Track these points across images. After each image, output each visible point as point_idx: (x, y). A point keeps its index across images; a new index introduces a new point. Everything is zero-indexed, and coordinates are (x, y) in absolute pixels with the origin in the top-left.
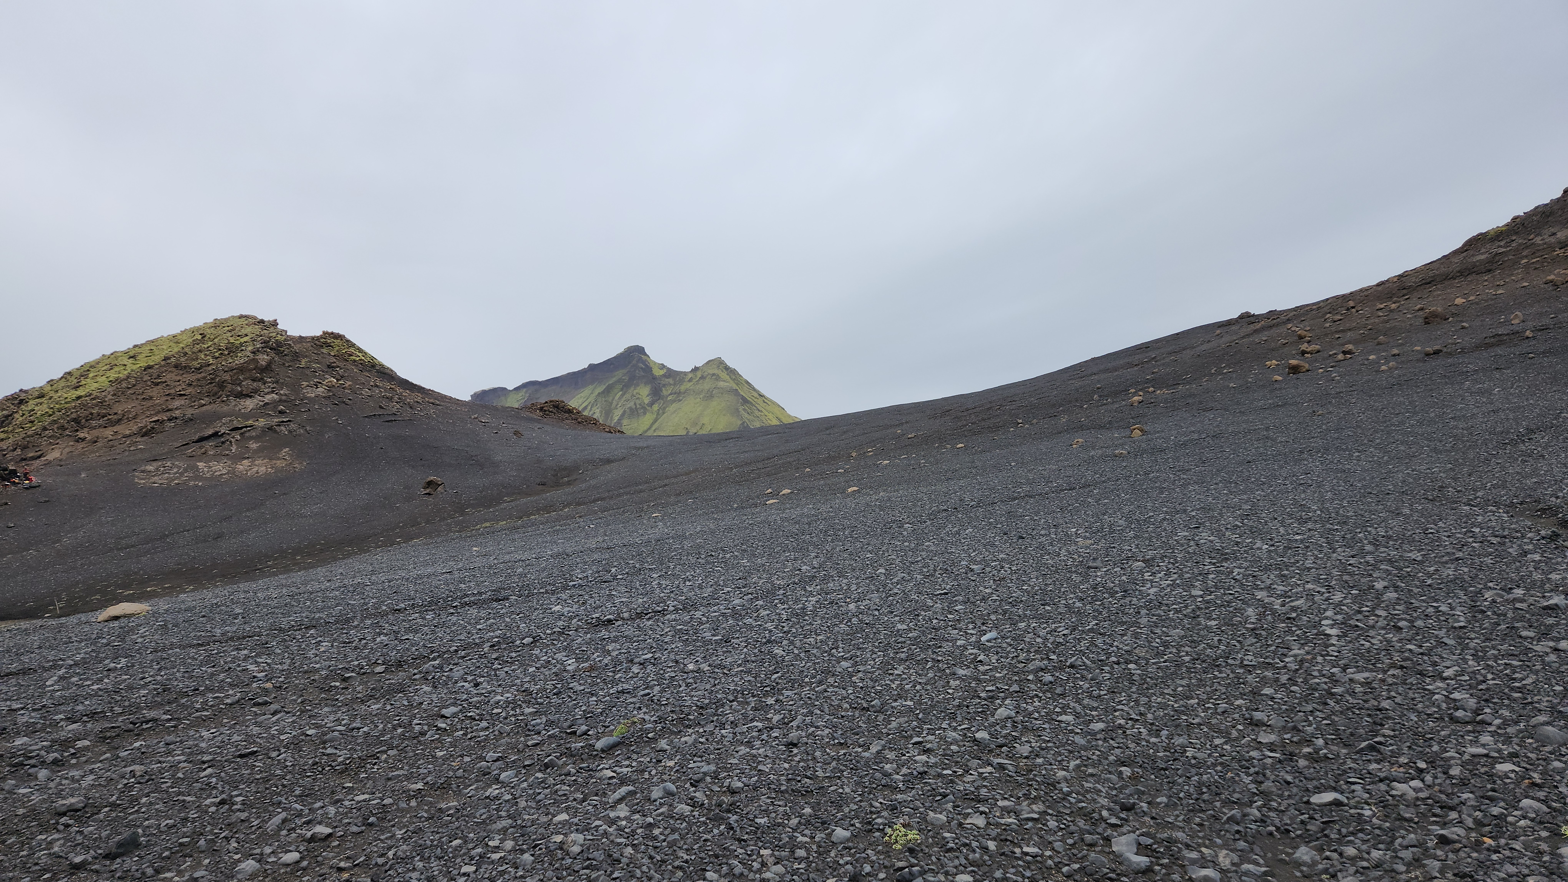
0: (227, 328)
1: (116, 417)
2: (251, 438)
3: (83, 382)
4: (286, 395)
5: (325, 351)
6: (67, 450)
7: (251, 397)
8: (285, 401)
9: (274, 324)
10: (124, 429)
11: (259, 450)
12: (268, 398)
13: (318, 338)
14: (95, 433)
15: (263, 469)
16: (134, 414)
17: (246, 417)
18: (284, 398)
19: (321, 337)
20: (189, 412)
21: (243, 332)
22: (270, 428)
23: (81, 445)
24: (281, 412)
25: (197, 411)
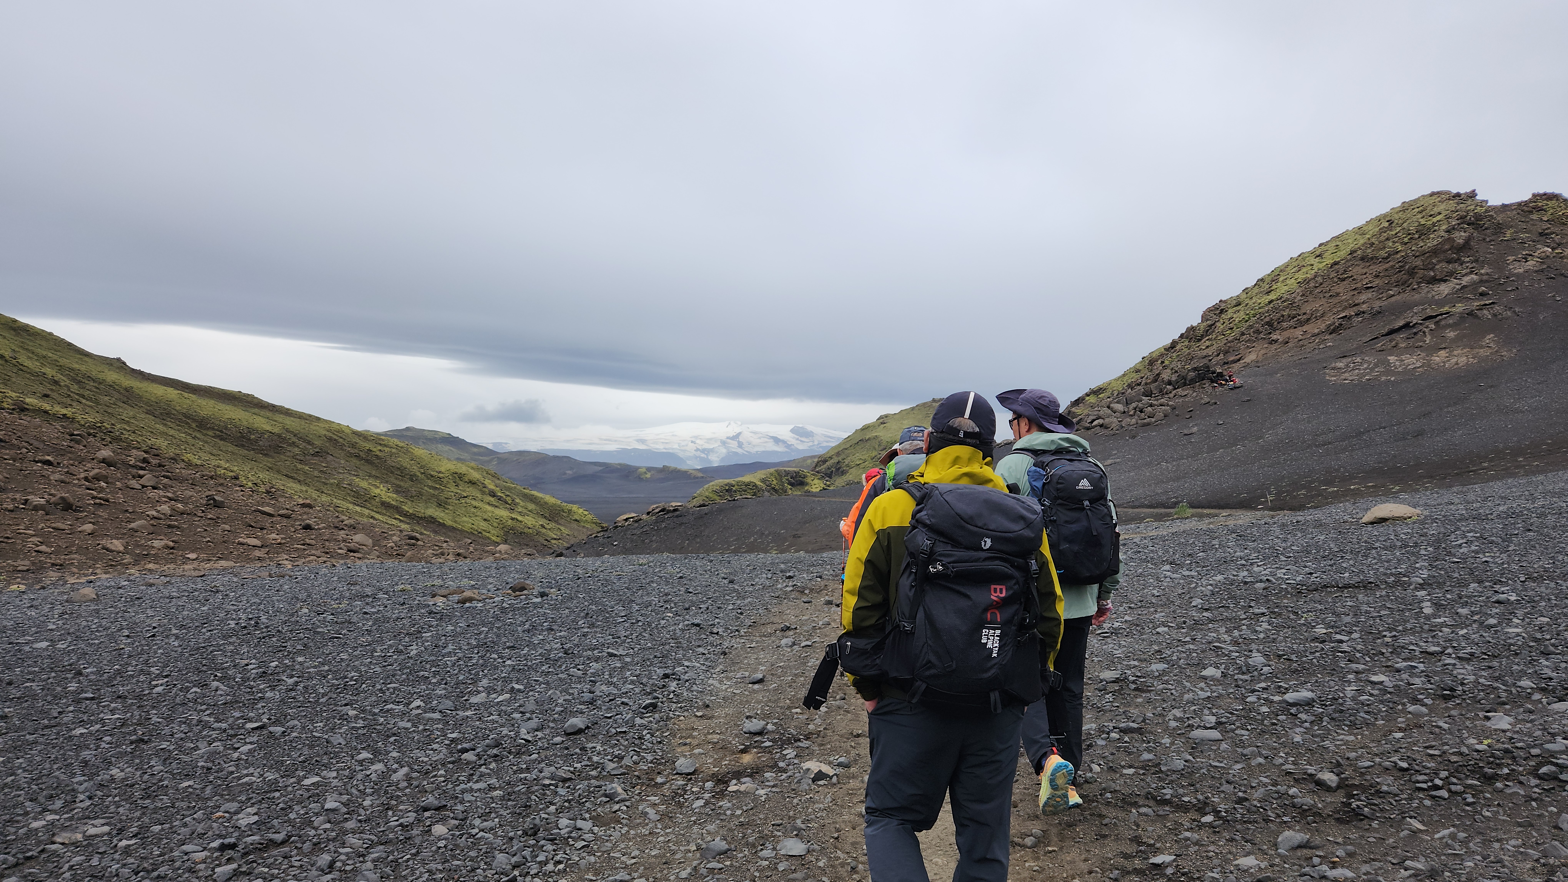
0: (1417, 210)
1: (1305, 317)
2: (1449, 326)
3: (1274, 287)
4: (1487, 274)
5: (1535, 217)
6: (1263, 352)
7: (1445, 281)
8: (1487, 281)
9: (1472, 195)
10: (1312, 328)
11: (1457, 339)
12: (1466, 280)
13: (1526, 203)
14: (1286, 334)
15: (1463, 360)
16: (1321, 312)
17: (1441, 303)
18: (1485, 278)
19: (1530, 201)
20: (1377, 305)
21: (1436, 210)
22: (1471, 314)
23: (1274, 346)
24: (1482, 294)
25: (1386, 303)
